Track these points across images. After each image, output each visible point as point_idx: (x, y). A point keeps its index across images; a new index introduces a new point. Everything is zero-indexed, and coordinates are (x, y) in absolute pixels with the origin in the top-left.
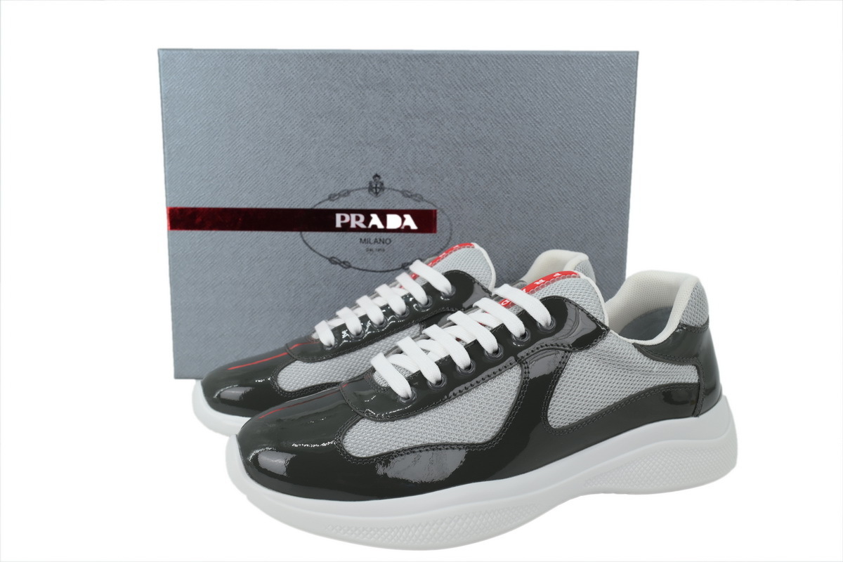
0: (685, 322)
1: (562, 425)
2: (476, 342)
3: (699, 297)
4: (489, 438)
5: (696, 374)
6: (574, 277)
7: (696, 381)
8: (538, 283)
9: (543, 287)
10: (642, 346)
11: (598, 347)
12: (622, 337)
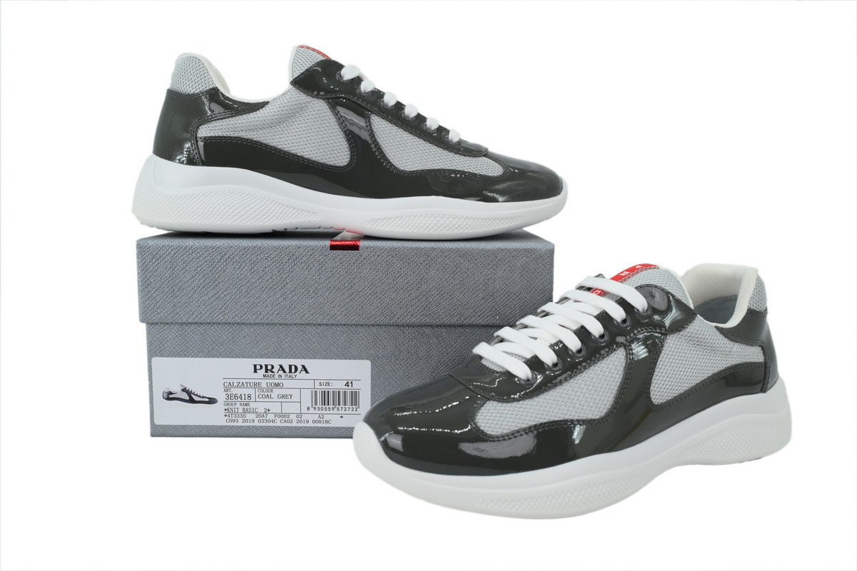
0: (752, 307)
1: (661, 401)
2: (583, 327)
3: (760, 287)
4: (603, 414)
5: (762, 354)
6: (654, 268)
7: (763, 361)
8: (623, 274)
9: (629, 278)
10: (722, 328)
11: (688, 330)
12: (705, 321)
